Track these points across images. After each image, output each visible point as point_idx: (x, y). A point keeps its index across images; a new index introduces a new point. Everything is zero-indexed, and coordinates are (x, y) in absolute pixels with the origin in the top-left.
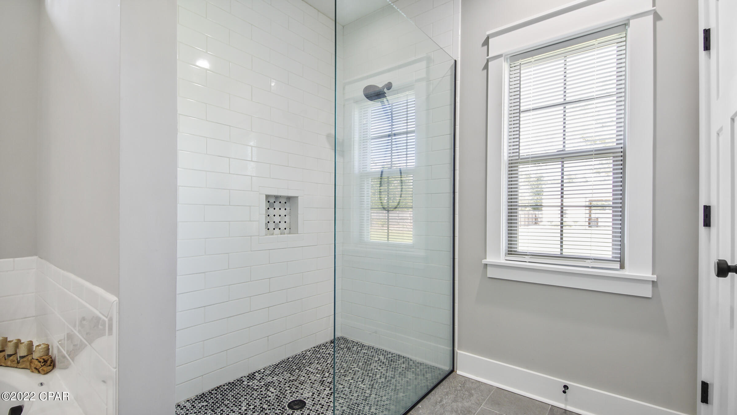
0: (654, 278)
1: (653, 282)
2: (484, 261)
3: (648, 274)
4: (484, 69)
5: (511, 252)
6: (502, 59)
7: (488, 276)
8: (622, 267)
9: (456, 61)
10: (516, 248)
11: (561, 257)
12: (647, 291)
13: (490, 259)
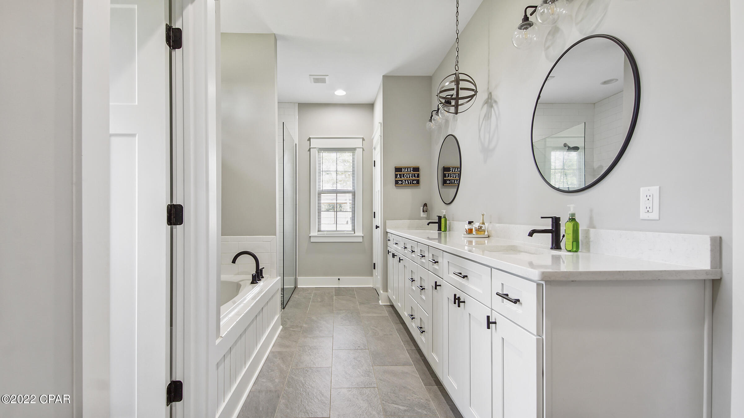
0: (363, 235)
1: (363, 236)
2: (310, 235)
3: (361, 234)
4: (308, 151)
5: (319, 231)
6: (316, 149)
7: (311, 241)
8: (354, 233)
9: (296, 144)
10: (321, 229)
11: (336, 231)
12: (360, 240)
13: (312, 234)
